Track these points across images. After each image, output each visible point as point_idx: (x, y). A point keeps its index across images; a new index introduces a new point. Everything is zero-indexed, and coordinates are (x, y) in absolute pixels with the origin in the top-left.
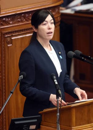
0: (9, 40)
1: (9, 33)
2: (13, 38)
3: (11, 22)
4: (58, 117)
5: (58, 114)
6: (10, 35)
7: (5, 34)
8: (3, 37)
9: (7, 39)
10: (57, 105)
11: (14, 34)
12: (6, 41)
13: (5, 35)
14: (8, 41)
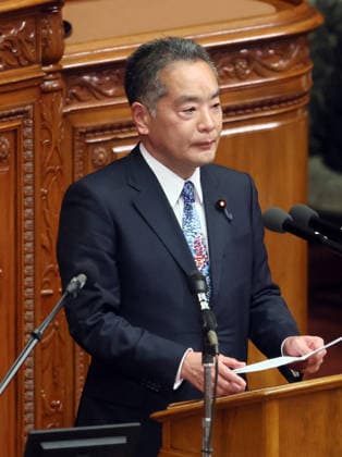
0: (102, 156)
1: (102, 130)
2: (117, 150)
3: (111, 92)
4: (207, 430)
5: (208, 420)
6: (108, 138)
7: (87, 132)
8: (77, 144)
9: (96, 151)
10: (205, 386)
11: (123, 133)
12: (93, 160)
13: (89, 138)
14: (100, 161)
